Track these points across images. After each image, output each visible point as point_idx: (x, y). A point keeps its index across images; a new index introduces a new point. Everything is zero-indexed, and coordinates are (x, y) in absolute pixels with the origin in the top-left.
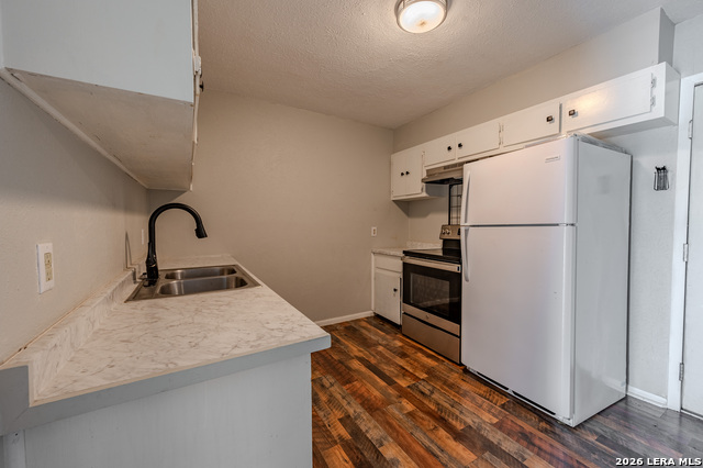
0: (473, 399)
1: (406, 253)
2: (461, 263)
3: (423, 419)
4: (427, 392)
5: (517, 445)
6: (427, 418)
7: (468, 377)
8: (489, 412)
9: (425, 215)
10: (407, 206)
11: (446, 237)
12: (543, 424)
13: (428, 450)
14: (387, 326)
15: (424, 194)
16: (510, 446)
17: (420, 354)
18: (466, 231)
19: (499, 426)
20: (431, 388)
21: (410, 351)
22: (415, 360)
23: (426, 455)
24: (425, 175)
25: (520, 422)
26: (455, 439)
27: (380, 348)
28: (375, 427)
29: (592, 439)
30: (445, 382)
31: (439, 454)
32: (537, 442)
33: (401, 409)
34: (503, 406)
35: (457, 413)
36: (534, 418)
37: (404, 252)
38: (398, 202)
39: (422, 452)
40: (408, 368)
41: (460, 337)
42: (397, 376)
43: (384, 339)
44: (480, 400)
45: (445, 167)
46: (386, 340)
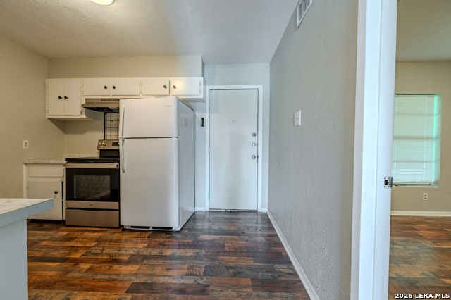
0: (132, 241)
1: (68, 160)
2: (119, 162)
3: (100, 267)
4: (99, 252)
5: (159, 249)
6: (103, 265)
7: (125, 233)
8: (142, 243)
9: (82, 132)
10: (64, 125)
11: (102, 148)
12: (168, 236)
13: (108, 280)
14: (46, 226)
15: (84, 116)
16: (155, 252)
17: (86, 233)
18: (123, 141)
19: (149, 246)
20: (101, 248)
21: (77, 234)
22: (83, 238)
23: (108, 283)
24: (84, 102)
25: (158, 240)
26: (125, 265)
27: (44, 243)
28: (58, 294)
29: (186, 231)
30: (111, 241)
31: (117, 277)
32: (167, 244)
33: (80, 271)
34: (148, 237)
35: (124, 252)
36: (164, 235)
37: (66, 160)
38: (53, 121)
39: (104, 283)
40: (79, 245)
41: (119, 210)
42: (69, 254)
43: (45, 235)
44: (135, 240)
45: (102, 100)
46: (49, 235)
